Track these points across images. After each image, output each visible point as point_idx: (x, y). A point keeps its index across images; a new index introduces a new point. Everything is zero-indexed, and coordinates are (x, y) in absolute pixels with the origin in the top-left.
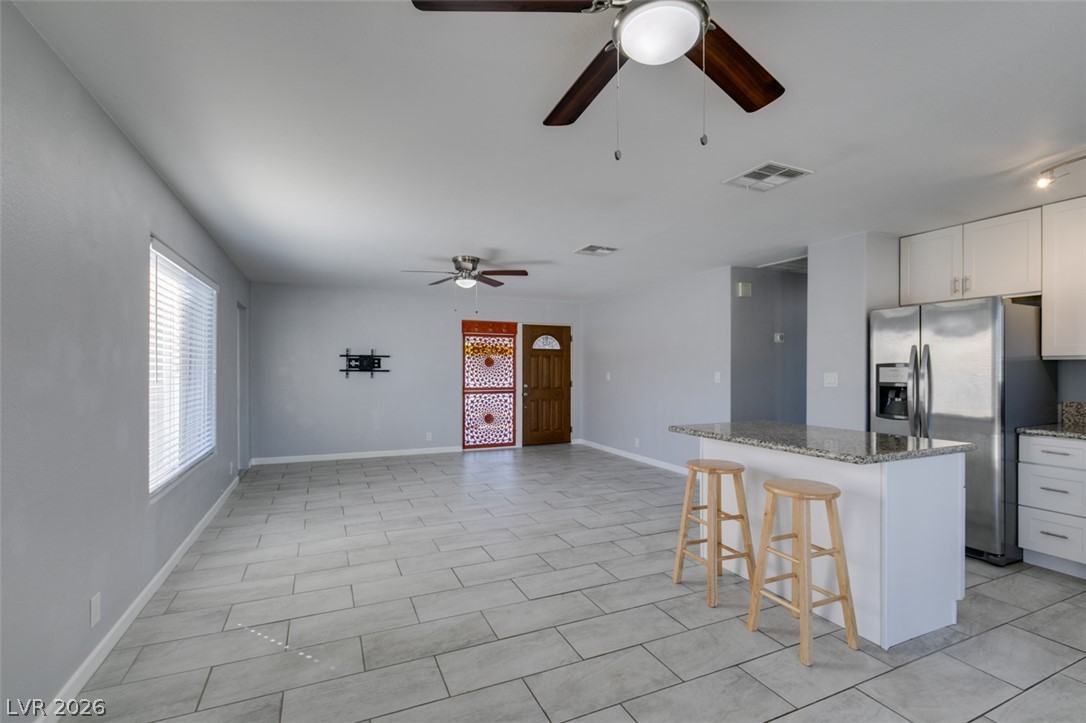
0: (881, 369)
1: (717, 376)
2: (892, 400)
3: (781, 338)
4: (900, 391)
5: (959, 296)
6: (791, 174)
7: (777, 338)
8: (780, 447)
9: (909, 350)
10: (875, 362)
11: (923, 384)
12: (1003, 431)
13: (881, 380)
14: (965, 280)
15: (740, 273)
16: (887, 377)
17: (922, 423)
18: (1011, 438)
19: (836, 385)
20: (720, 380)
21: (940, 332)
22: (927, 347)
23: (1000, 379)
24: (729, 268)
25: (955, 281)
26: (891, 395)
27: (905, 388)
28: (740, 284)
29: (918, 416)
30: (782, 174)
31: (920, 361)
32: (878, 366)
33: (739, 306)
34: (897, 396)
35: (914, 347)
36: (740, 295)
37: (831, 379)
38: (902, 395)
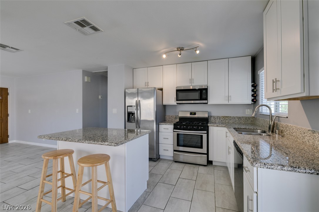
0: (128, 107)
1: (77, 110)
2: (131, 117)
3: (101, 97)
4: (133, 114)
5: (146, 87)
6: (95, 29)
7: (100, 97)
8: (87, 142)
9: (135, 102)
10: (127, 105)
11: (139, 112)
12: (156, 124)
13: (128, 111)
14: (148, 83)
15: (86, 73)
16: (130, 110)
17: (138, 123)
18: (158, 125)
19: (116, 113)
20: (79, 111)
21: (142, 97)
22: (139, 101)
23: (155, 110)
24: (82, 70)
25: (146, 83)
26: (131, 115)
27: (134, 113)
28: (86, 77)
29: (137, 121)
30: (91, 27)
31: (138, 105)
32: (128, 106)
33: (85, 84)
34: (132, 116)
35: (136, 101)
36: (86, 81)
37: (115, 111)
38: (133, 115)
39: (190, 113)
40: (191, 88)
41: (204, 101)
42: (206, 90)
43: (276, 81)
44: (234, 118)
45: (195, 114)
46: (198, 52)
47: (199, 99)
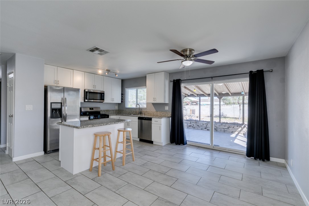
0: (52, 104)
5: (56, 85)
13: (52, 107)
14: (58, 81)
16: (54, 106)
19: (31, 110)
21: (69, 95)
22: (66, 98)
26: (54, 111)
32: (51, 103)
34: (56, 112)
35: (62, 98)
37: (29, 107)
39: (90, 108)
40: (92, 91)
41: (102, 101)
42: (104, 94)
43: (155, 98)
44: (111, 110)
45: (93, 109)
46: (117, 76)
47: (100, 99)
